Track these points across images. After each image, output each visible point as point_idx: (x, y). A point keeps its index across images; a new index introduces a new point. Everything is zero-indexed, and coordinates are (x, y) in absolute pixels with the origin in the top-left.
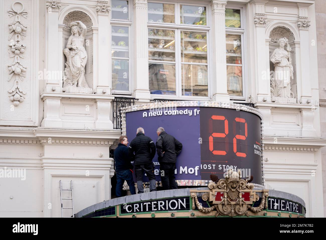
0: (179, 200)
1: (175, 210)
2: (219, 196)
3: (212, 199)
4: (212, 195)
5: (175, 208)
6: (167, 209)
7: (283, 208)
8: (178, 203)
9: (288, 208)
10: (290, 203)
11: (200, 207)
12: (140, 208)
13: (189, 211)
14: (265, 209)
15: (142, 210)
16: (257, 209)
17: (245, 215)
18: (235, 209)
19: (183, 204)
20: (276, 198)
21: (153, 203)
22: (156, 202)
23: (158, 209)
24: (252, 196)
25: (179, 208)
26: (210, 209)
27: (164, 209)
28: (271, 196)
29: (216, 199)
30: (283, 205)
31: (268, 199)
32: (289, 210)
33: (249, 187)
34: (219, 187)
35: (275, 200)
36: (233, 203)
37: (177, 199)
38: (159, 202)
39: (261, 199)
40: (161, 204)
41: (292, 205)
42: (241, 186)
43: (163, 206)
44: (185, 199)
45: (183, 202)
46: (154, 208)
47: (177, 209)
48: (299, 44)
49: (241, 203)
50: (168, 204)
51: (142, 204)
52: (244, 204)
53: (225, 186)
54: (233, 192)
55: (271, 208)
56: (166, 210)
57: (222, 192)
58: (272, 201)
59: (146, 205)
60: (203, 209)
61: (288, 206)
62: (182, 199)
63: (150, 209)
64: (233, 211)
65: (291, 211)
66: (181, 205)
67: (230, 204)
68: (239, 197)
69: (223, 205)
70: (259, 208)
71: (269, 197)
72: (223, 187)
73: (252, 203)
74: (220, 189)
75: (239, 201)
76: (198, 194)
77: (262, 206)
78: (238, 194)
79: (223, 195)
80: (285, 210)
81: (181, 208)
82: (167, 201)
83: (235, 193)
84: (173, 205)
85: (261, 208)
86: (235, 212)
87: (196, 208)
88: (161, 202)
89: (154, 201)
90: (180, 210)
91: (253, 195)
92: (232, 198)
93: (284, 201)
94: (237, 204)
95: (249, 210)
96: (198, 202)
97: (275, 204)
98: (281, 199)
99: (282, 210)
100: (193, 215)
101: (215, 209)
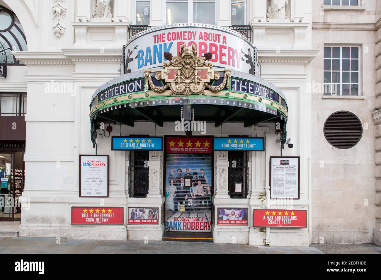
0: (136, 82)
1: (132, 92)
2: (172, 74)
3: (164, 77)
4: (165, 72)
5: (132, 91)
6: (127, 92)
7: (251, 90)
8: (135, 85)
9: (257, 91)
10: (261, 87)
11: (153, 86)
12: (108, 95)
13: (144, 92)
15: (109, 97)
16: (216, 88)
17: (203, 94)
18: (189, 88)
19: (139, 86)
20: (241, 80)
21: (116, 88)
22: (118, 87)
23: (119, 93)
24: (210, 74)
25: (136, 90)
26: (162, 88)
27: (124, 92)
28: (236, 76)
29: (169, 78)
30: (251, 88)
31: (232, 80)
32: (259, 94)
33: (207, 65)
34: (173, 65)
35: (241, 82)
36: (188, 81)
38: (120, 86)
39: (222, 79)
40: (122, 88)
42: (197, 63)
43: (124, 90)
44: (140, 81)
45: (139, 83)
46: (117, 93)
47: (134, 91)
49: (196, 80)
50: (128, 87)
51: (109, 91)
52: (200, 81)
53: (178, 63)
54: (188, 69)
55: (235, 89)
56: (125, 93)
57: (176, 69)
58: (237, 82)
59: (111, 91)
60: (155, 88)
63: (114, 94)
64: (188, 89)
65: (262, 95)
66: (138, 87)
67: (185, 82)
69: (176, 83)
70: (218, 86)
71: (233, 78)
72: (176, 65)
73: (209, 81)
74: (173, 66)
75: (194, 78)
76: (152, 74)
77: (222, 85)
78: (193, 72)
79: (177, 73)
80: (254, 94)
81: (137, 90)
82: (127, 85)
83: (189, 71)
84: (131, 87)
85: (220, 87)
86: (190, 91)
87: (150, 88)
88: (122, 86)
89: (117, 86)
90: (136, 91)
91: (211, 72)
92: (186, 76)
93: (253, 84)
94: (193, 82)
95: (207, 88)
96: (151, 81)
97: (241, 86)
98: (249, 81)
99: (250, 93)
100: (147, 95)
101: (168, 88)
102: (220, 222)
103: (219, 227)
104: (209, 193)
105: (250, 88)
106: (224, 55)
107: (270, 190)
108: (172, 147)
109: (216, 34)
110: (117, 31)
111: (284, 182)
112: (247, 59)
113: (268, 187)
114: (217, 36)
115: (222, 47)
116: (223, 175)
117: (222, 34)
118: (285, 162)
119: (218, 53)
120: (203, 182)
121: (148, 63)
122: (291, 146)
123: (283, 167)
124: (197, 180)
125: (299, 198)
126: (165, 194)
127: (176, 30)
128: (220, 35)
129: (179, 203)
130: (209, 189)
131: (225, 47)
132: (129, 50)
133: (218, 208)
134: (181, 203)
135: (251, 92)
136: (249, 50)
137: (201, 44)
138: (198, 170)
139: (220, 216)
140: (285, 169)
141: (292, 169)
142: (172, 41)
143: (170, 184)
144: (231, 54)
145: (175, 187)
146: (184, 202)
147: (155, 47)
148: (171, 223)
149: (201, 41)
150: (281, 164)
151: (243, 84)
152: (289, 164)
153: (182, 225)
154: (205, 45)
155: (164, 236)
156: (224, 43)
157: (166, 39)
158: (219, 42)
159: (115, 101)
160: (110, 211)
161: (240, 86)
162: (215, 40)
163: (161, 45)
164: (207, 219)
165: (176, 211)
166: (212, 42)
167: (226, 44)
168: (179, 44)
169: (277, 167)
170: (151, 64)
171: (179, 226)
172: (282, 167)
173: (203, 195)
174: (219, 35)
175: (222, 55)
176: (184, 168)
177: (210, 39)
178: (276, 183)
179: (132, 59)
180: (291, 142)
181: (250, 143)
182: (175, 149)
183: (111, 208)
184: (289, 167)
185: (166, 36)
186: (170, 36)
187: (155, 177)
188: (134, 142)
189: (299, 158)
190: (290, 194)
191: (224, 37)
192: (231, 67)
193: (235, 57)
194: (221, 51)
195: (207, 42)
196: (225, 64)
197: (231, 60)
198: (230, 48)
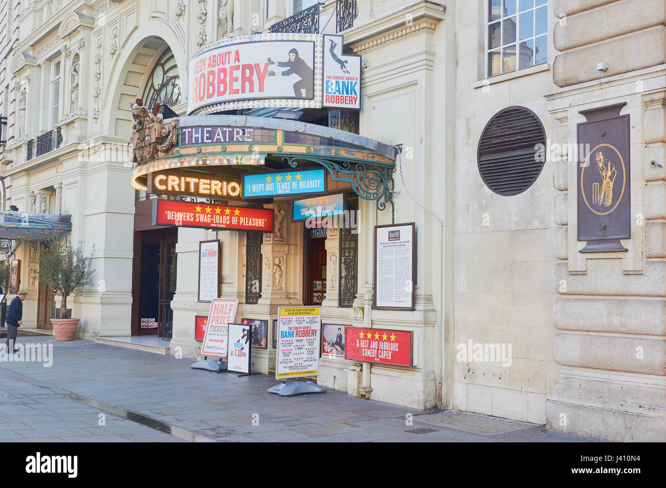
7: (207, 138)
9: (218, 137)
10: (225, 129)
14: (174, 145)
16: (161, 148)
17: (156, 158)
20: (194, 127)
28: (187, 125)
31: (182, 131)
32: (222, 140)
35: (194, 129)
41: (231, 132)
42: (148, 121)
52: (150, 143)
55: (187, 142)
58: (189, 131)
61: (219, 135)
65: (227, 140)
70: (163, 145)
71: (183, 128)
73: (155, 140)
75: (145, 141)
77: (167, 143)
80: (212, 142)
93: (210, 129)
94: (146, 145)
97: (194, 136)
98: (203, 127)
99: (206, 143)
105: (206, 135)
106: (236, 79)
109: (226, 53)
111: (393, 276)
112: (286, 69)
114: (227, 55)
115: (232, 69)
117: (233, 49)
118: (394, 237)
119: (228, 79)
123: (392, 245)
125: (413, 307)
128: (231, 52)
131: (237, 68)
135: (208, 141)
136: (293, 51)
137: (209, 74)
140: (394, 249)
141: (404, 248)
144: (248, 74)
149: (210, 69)
150: (389, 240)
151: (197, 132)
152: (399, 237)
154: (213, 74)
156: (237, 61)
158: (229, 63)
161: (192, 136)
162: (224, 62)
166: (221, 66)
167: (239, 62)
168: (194, 81)
169: (383, 247)
172: (390, 246)
175: (234, 80)
177: (219, 63)
178: (383, 277)
184: (400, 245)
189: (413, 224)
190: (402, 299)
191: (237, 52)
192: (247, 95)
193: (255, 78)
194: (231, 74)
195: (216, 69)
196: (237, 91)
197: (247, 84)
198: (245, 67)
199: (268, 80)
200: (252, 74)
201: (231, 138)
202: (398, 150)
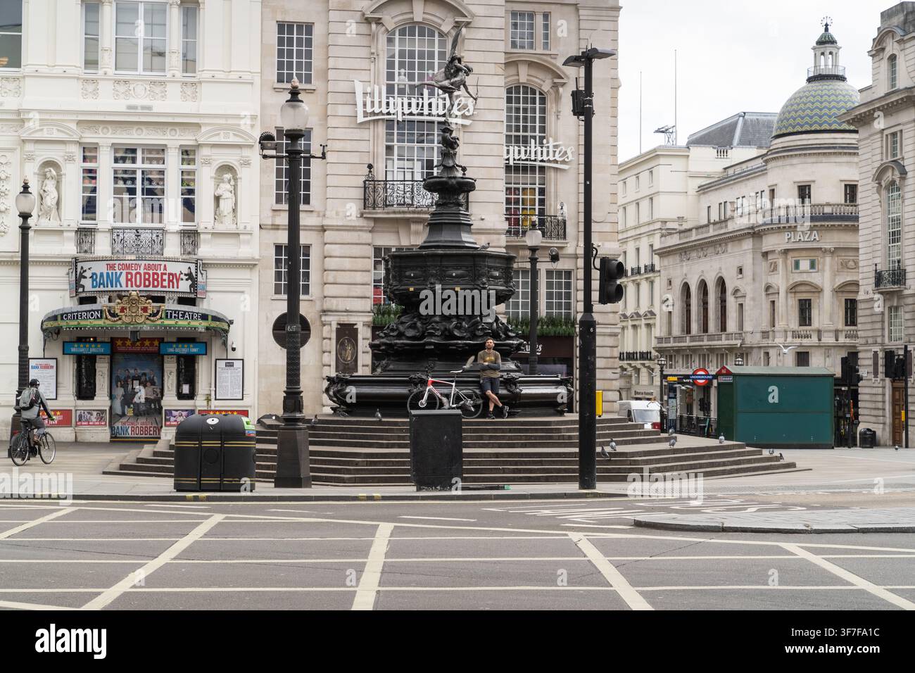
0: (96, 312)
2: (122, 310)
3: (118, 311)
4: (118, 308)
5: (93, 318)
6: (88, 318)
8: (95, 314)
10: (189, 313)
11: (109, 317)
12: (71, 317)
13: (102, 320)
14: (161, 318)
15: (72, 319)
17: (144, 324)
18: (135, 319)
19: (98, 315)
22: (81, 313)
23: (81, 319)
24: (149, 309)
25: (96, 318)
26: (115, 319)
27: (86, 318)
28: (169, 308)
29: (121, 312)
32: (188, 319)
33: (147, 303)
35: (173, 312)
36: (134, 314)
37: (94, 311)
38: (83, 313)
39: (158, 312)
41: (192, 315)
42: (141, 303)
43: (85, 316)
48: (241, 178)
50: (89, 315)
51: (72, 314)
52: (142, 315)
53: (127, 302)
54: (134, 306)
55: (169, 318)
58: (170, 312)
59: (75, 315)
60: (111, 319)
61: (186, 316)
62: (98, 311)
63: (77, 318)
67: (132, 316)
68: (138, 310)
69: (126, 316)
70: (155, 318)
71: (166, 310)
73: (149, 314)
74: (124, 304)
75: (138, 313)
76: (108, 308)
77: (158, 317)
78: (137, 308)
79: (126, 309)
80: (183, 319)
82: (88, 313)
83: (135, 308)
84: (92, 315)
86: (136, 321)
87: (107, 318)
89: (79, 312)
92: (132, 311)
93: (182, 312)
94: (137, 315)
95: (147, 319)
96: (108, 314)
97: (173, 315)
98: (179, 311)
99: (179, 319)
100: (104, 323)
101: (120, 319)
102: (168, 423)
103: (167, 428)
104: (159, 396)
105: (180, 315)
106: (165, 280)
107: (215, 391)
108: (119, 346)
109: (158, 264)
110: (65, 234)
111: (229, 384)
112: (187, 277)
113: (213, 388)
115: (162, 274)
116: (171, 377)
117: (163, 263)
118: (230, 365)
119: (160, 279)
120: (153, 383)
121: (102, 286)
122: (234, 349)
124: (146, 381)
125: (242, 399)
126: (111, 397)
127: (124, 262)
129: (126, 407)
130: (158, 391)
131: (165, 274)
132: (82, 268)
133: (165, 410)
134: (129, 407)
135: (181, 318)
136: (189, 268)
137: (145, 274)
138: (147, 371)
139: (168, 417)
140: (229, 371)
141: (237, 371)
142: (121, 271)
143: (117, 386)
144: (171, 278)
145: (122, 389)
146: (132, 406)
147: (108, 274)
148: (118, 428)
149: (145, 271)
150: (226, 366)
151: (175, 313)
152: (233, 366)
153: (129, 431)
154: (149, 274)
155: (111, 437)
157: (117, 268)
158: (160, 270)
159: (79, 324)
160: (58, 413)
162: (157, 269)
163: (112, 273)
164: (157, 423)
165: (123, 415)
166: (155, 271)
167: (166, 271)
168: (127, 274)
169: (222, 370)
170: (104, 287)
171: (127, 430)
172: (226, 370)
173: (152, 397)
174: (160, 265)
175: (163, 280)
176: (132, 368)
177: (153, 269)
178: (221, 385)
179: (85, 277)
180: (234, 346)
181: (193, 348)
182: (123, 349)
183: (59, 410)
184: (234, 370)
185: (116, 266)
186: (120, 267)
187: (102, 380)
188: (85, 347)
189: (243, 360)
190: (233, 395)
191: (165, 266)
192: (171, 289)
193: (175, 280)
194: (162, 277)
195: (151, 272)
196: (165, 287)
197: (171, 283)
198: (170, 274)
199: (180, 282)
200: (173, 278)
201: (192, 318)
202: (231, 322)
